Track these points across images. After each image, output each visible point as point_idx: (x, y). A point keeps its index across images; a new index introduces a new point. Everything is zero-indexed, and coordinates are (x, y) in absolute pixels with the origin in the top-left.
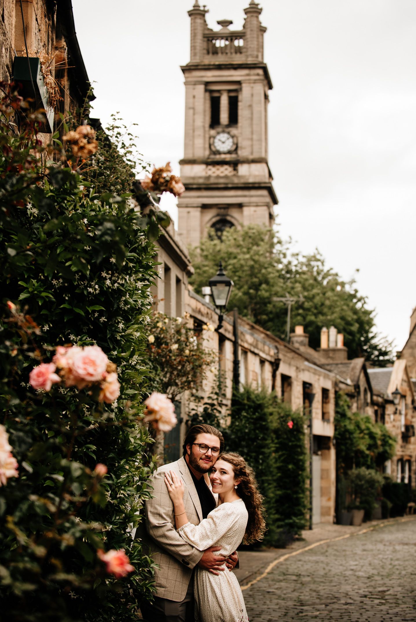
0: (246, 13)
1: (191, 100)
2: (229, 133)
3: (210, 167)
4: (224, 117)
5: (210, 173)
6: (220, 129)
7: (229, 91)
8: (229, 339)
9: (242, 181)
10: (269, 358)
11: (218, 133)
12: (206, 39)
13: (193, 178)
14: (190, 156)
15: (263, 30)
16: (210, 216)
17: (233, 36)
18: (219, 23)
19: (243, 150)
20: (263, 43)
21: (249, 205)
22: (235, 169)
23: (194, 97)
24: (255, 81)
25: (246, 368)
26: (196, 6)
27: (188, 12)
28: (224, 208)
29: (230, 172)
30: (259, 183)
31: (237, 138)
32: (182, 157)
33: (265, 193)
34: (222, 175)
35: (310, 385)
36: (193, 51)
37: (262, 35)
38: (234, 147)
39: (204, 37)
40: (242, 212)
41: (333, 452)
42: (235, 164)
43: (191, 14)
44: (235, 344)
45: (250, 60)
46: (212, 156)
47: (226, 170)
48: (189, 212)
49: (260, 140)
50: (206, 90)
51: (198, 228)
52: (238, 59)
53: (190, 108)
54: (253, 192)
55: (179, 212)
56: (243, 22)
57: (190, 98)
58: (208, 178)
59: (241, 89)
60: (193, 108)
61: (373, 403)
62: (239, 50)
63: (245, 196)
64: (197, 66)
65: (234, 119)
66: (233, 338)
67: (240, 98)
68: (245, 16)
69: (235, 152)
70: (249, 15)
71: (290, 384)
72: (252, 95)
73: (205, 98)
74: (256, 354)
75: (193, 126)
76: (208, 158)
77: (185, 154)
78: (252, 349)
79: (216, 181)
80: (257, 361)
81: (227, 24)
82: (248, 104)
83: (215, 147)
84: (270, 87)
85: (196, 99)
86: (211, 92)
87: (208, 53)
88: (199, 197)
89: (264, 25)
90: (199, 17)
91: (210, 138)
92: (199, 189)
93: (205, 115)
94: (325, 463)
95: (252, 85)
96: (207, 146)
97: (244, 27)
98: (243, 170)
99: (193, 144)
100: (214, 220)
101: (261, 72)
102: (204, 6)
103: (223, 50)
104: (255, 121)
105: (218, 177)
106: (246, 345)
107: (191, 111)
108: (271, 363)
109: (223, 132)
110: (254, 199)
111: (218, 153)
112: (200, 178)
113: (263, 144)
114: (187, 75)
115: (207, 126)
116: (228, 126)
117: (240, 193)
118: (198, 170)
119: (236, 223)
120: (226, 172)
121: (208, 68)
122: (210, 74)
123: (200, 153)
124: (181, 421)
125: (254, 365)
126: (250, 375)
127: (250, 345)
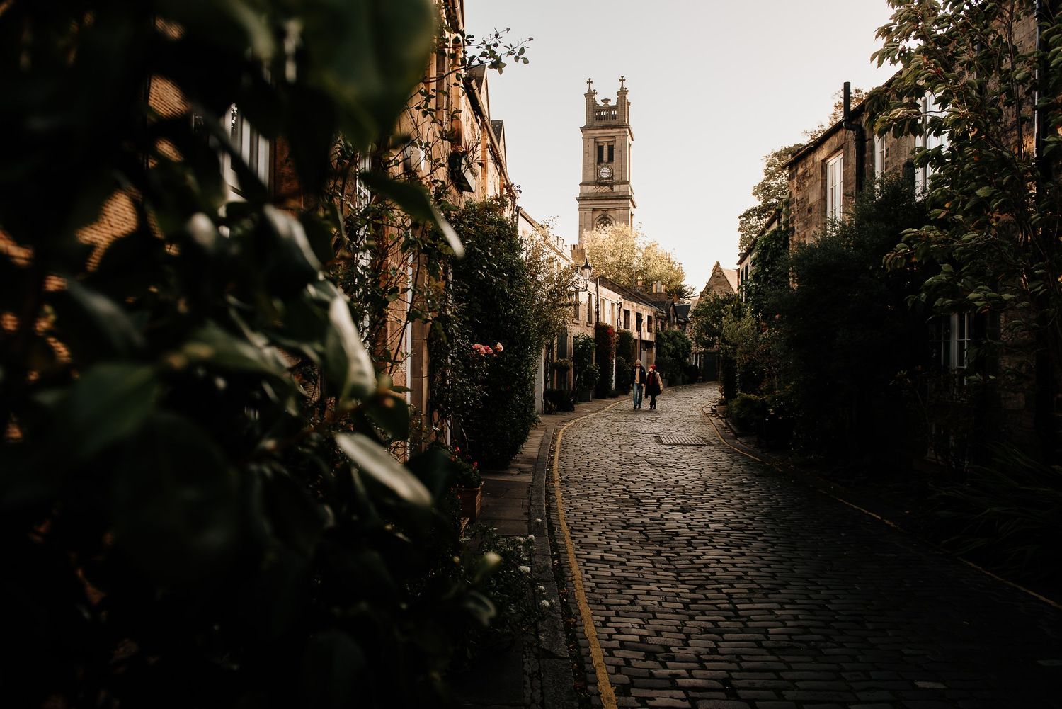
0: (618, 94)
1: (587, 148)
2: (608, 167)
3: (597, 187)
4: (606, 157)
5: (597, 190)
6: (603, 165)
7: (609, 142)
9: (615, 195)
10: (616, 302)
11: (602, 167)
12: (595, 111)
13: (588, 193)
14: (586, 181)
15: (629, 104)
16: (597, 215)
17: (611, 109)
18: (602, 101)
19: (616, 177)
20: (628, 112)
21: (619, 208)
22: (612, 188)
23: (588, 146)
24: (623, 136)
25: (604, 308)
26: (589, 90)
28: (605, 211)
29: (609, 189)
30: (625, 196)
31: (613, 169)
32: (581, 181)
33: (629, 201)
34: (604, 191)
35: (641, 314)
36: (587, 118)
37: (628, 107)
38: (611, 175)
40: (615, 212)
41: (654, 349)
42: (612, 186)
43: (586, 95)
45: (621, 123)
46: (599, 181)
47: (606, 189)
48: (585, 213)
49: (626, 171)
50: (595, 142)
51: (591, 222)
52: (614, 122)
53: (586, 153)
54: (622, 201)
55: (580, 213)
56: (617, 100)
57: (586, 146)
58: (597, 193)
59: (615, 141)
60: (588, 154)
61: (678, 323)
62: (614, 117)
63: (617, 203)
64: (590, 127)
65: (611, 159)
66: (596, 293)
67: (614, 145)
68: (618, 96)
69: (611, 178)
70: (620, 95)
71: (629, 315)
72: (622, 144)
73: (594, 147)
74: (609, 300)
75: (588, 163)
76: (596, 182)
77: (583, 179)
79: (601, 195)
80: (610, 304)
81: (607, 101)
82: (620, 149)
83: (600, 175)
84: (633, 140)
85: (589, 148)
86: (598, 142)
87: (596, 120)
88: (591, 204)
89: (629, 101)
90: (591, 97)
91: (597, 170)
92: (591, 200)
93: (594, 157)
94: (649, 355)
95: (621, 138)
96: (596, 174)
97: (617, 103)
98: (616, 188)
99: (588, 173)
100: (599, 217)
101: (627, 130)
102: (594, 90)
103: (605, 118)
104: (623, 160)
105: (602, 192)
106: (603, 296)
108: (618, 304)
109: (605, 166)
110: (622, 206)
111: (602, 178)
112: (592, 193)
113: (628, 173)
114: (584, 133)
115: (596, 163)
116: (608, 162)
117: (614, 202)
118: (591, 189)
119: (612, 219)
120: (606, 190)
121: (596, 128)
122: (597, 132)
123: (592, 179)
124: (567, 336)
125: (608, 306)
126: (606, 311)
127: (606, 296)
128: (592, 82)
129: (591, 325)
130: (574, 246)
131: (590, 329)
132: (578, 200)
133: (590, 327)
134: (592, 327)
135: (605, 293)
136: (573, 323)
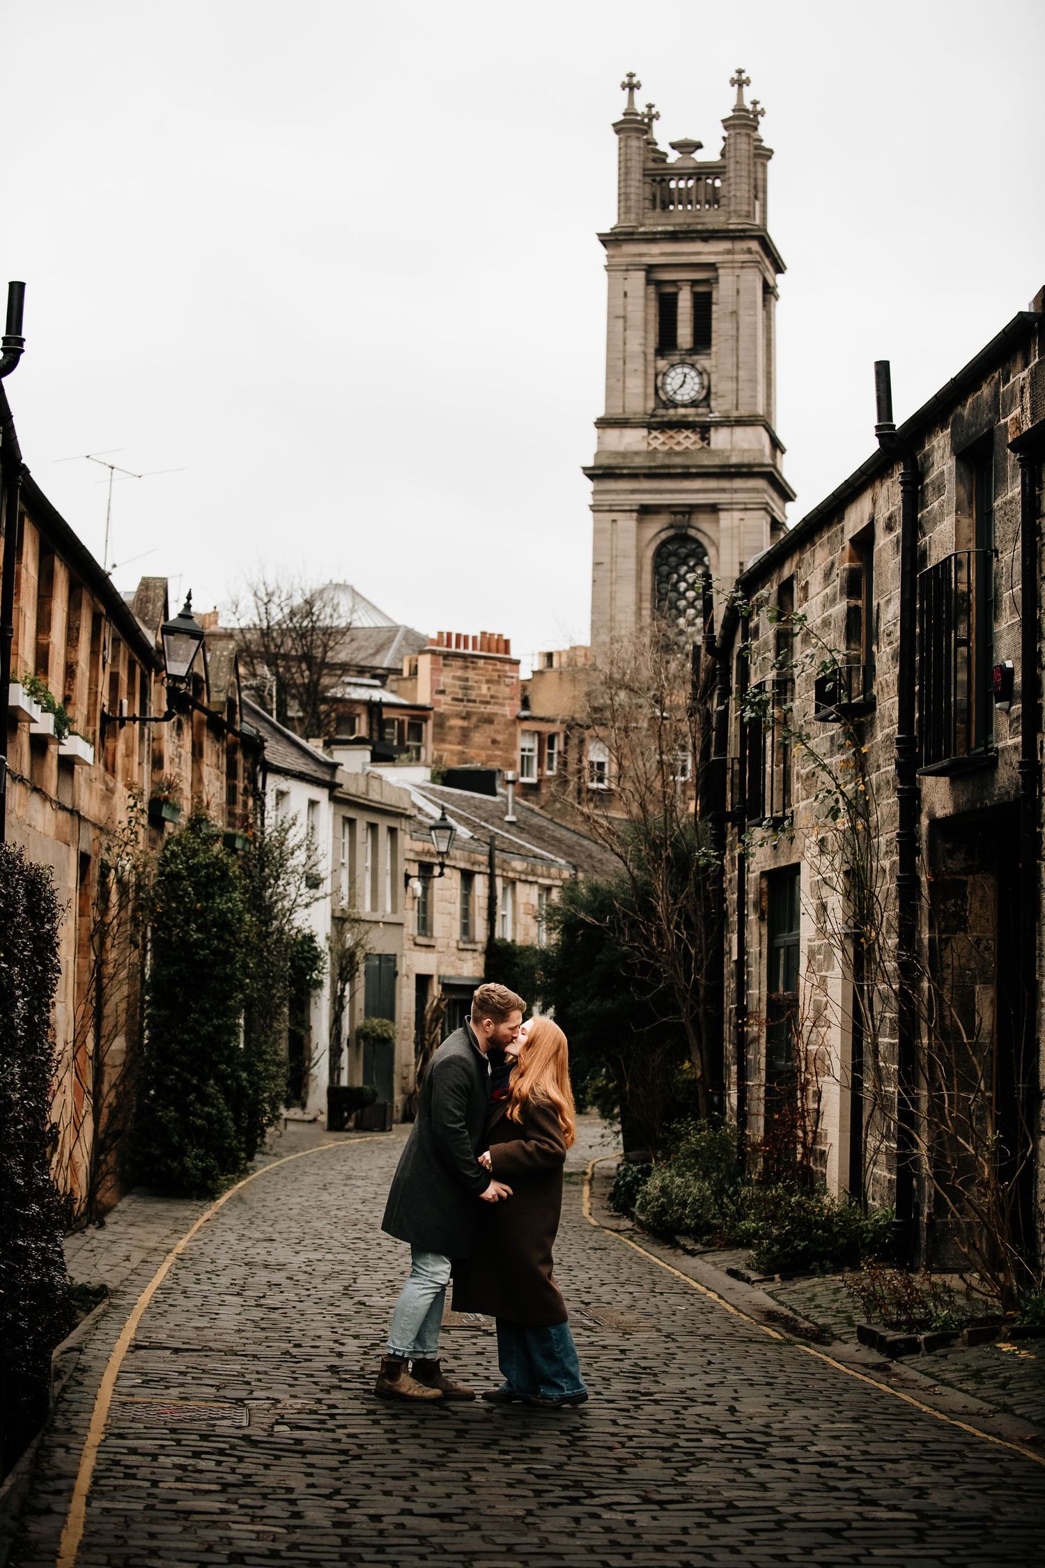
0: (726, 128)
1: (620, 300)
2: (693, 366)
3: (655, 433)
4: (685, 334)
5: (655, 444)
6: (676, 359)
7: (694, 283)
8: (480, 873)
9: (717, 461)
10: (559, 883)
11: (673, 366)
12: (649, 180)
13: (624, 455)
14: (617, 412)
15: (767, 154)
16: (656, 528)
17: (703, 172)
18: (674, 146)
19: (720, 400)
20: (765, 180)
21: (730, 508)
22: (705, 438)
23: (625, 294)
24: (743, 265)
25: (514, 902)
26: (631, 111)
27: (614, 125)
28: (683, 513)
29: (694, 443)
30: (749, 466)
31: (709, 375)
32: (601, 413)
33: (761, 483)
34: (677, 448)
36: (622, 204)
37: (764, 166)
38: (704, 392)
39: (644, 175)
40: (717, 521)
42: (704, 430)
43: (619, 128)
44: (492, 877)
45: (734, 223)
46: (661, 412)
47: (688, 440)
48: (614, 521)
49: (754, 381)
50: (649, 282)
51: (633, 553)
52: (713, 218)
53: (618, 318)
54: (738, 483)
55: (595, 521)
56: (722, 144)
57: (618, 297)
58: (653, 454)
59: (717, 279)
60: (624, 317)
62: (714, 200)
63: (723, 490)
64: (632, 234)
65: (703, 339)
66: (488, 871)
67: (715, 295)
68: (726, 134)
69: (704, 403)
70: (732, 132)
72: (738, 292)
73: (646, 298)
74: (531, 883)
75: (624, 351)
76: (653, 416)
77: (607, 407)
78: (523, 877)
79: (667, 461)
80: (535, 890)
81: (691, 149)
82: (730, 310)
83: (666, 393)
84: (779, 268)
85: (629, 300)
86: (659, 284)
87: (654, 208)
88: (633, 492)
89: (766, 144)
90: (633, 135)
91: (656, 376)
92: (634, 476)
93: (646, 331)
95: (737, 272)
96: (651, 391)
97: (723, 155)
98: (720, 438)
99: (624, 387)
100: (663, 536)
101: (755, 245)
102: (650, 106)
103: (684, 197)
104: (742, 345)
105: (671, 452)
106: (511, 875)
107: (621, 322)
108: (562, 887)
109: (683, 363)
110: (740, 497)
111: (672, 404)
112: (637, 453)
113: (761, 388)
114: (612, 252)
115: (651, 351)
116: (693, 351)
117: (712, 484)
118: (633, 440)
119: (705, 542)
120: (687, 444)
121: (652, 238)
122: (655, 249)
123: (638, 402)
124: (396, 974)
125: (528, 895)
126: (521, 909)
127: (520, 872)
128: (638, 86)
129: (469, 946)
130: (550, 656)
131: (468, 955)
132: (591, 477)
133: (467, 950)
134: (474, 951)
135: (518, 865)
136: (416, 944)
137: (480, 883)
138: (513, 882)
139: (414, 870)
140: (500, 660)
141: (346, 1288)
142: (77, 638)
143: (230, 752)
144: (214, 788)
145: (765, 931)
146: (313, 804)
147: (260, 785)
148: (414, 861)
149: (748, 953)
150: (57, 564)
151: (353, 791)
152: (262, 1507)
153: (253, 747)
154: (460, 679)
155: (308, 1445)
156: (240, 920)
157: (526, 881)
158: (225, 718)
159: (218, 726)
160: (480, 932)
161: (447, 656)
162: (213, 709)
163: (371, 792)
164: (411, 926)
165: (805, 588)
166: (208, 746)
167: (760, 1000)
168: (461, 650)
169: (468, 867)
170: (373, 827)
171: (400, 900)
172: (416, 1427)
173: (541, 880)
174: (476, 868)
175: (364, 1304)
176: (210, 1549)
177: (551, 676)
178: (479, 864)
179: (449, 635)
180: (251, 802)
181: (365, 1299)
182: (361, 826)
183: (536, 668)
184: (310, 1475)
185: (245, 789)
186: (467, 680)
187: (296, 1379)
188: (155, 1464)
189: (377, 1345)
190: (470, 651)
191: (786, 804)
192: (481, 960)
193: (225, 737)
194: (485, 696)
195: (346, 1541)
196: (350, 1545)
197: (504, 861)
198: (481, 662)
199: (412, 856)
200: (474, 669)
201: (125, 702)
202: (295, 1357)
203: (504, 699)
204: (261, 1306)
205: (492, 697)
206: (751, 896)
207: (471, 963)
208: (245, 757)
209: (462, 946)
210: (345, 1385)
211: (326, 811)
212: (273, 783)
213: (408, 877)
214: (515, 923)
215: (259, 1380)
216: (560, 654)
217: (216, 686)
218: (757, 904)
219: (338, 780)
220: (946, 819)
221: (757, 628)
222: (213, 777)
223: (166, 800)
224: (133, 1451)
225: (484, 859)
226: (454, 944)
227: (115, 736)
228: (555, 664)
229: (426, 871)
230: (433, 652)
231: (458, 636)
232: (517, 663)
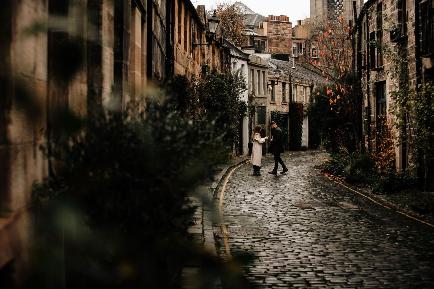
8: (287, 83)
10: (308, 85)
44: (290, 84)
66: (289, 82)
74: (301, 85)
78: (299, 84)
80: (302, 87)
106: (295, 83)
108: (309, 86)
124: (266, 112)
125: (300, 89)
126: (298, 93)
127: (298, 83)
133: (284, 105)
134: (286, 105)
135: (297, 81)
136: (271, 103)
137: (287, 86)
138: (296, 86)
139: (270, 83)
140: (286, 23)
141: (272, 198)
142: (187, 24)
143: (221, 52)
144: (217, 62)
145: (375, 99)
146: (243, 65)
147: (229, 61)
148: (270, 80)
149: (371, 105)
150: (182, 4)
151: (253, 61)
152: (276, 255)
153: (227, 51)
154: (275, 28)
155: (280, 239)
156: (227, 98)
157: (300, 85)
158: (220, 42)
159: (218, 45)
160: (288, 99)
161: (271, 22)
162: (217, 40)
163: (258, 62)
164: (269, 98)
165: (385, 6)
166: (216, 51)
167: (374, 118)
168: (276, 21)
169: (284, 81)
170: (259, 71)
171: (266, 91)
172: (306, 234)
173: (303, 85)
174: (286, 82)
175: (278, 202)
176: (268, 265)
177: (301, 27)
178: (287, 81)
179: (272, 16)
180: (227, 66)
181: (278, 201)
182: (255, 71)
183: (296, 25)
184: (284, 246)
185: (225, 62)
186: (277, 29)
187: (269, 222)
188: (244, 245)
189: (287, 213)
190: (278, 21)
191: (382, 64)
192: (288, 107)
193: (220, 48)
194: (282, 33)
195: (301, 263)
196: (302, 264)
197: (294, 80)
198: (281, 24)
199: (269, 79)
200: (279, 26)
201: (197, 40)
202: (266, 217)
203: (288, 34)
204: (251, 204)
205: (284, 33)
206: (371, 89)
207: (285, 108)
208: (225, 53)
209: (283, 103)
210: (283, 224)
211: (246, 67)
212: (232, 60)
213: (268, 85)
214: (297, 97)
215: (260, 223)
216: (303, 20)
217: (217, 34)
218: (373, 92)
219: (249, 59)
220: (429, 69)
221: (371, 16)
222: (217, 59)
223: (207, 66)
224: (237, 242)
225: (288, 79)
226: (281, 103)
227: (195, 50)
228: (302, 24)
229: (273, 83)
230: (268, 21)
231: (274, 16)
232: (291, 23)
